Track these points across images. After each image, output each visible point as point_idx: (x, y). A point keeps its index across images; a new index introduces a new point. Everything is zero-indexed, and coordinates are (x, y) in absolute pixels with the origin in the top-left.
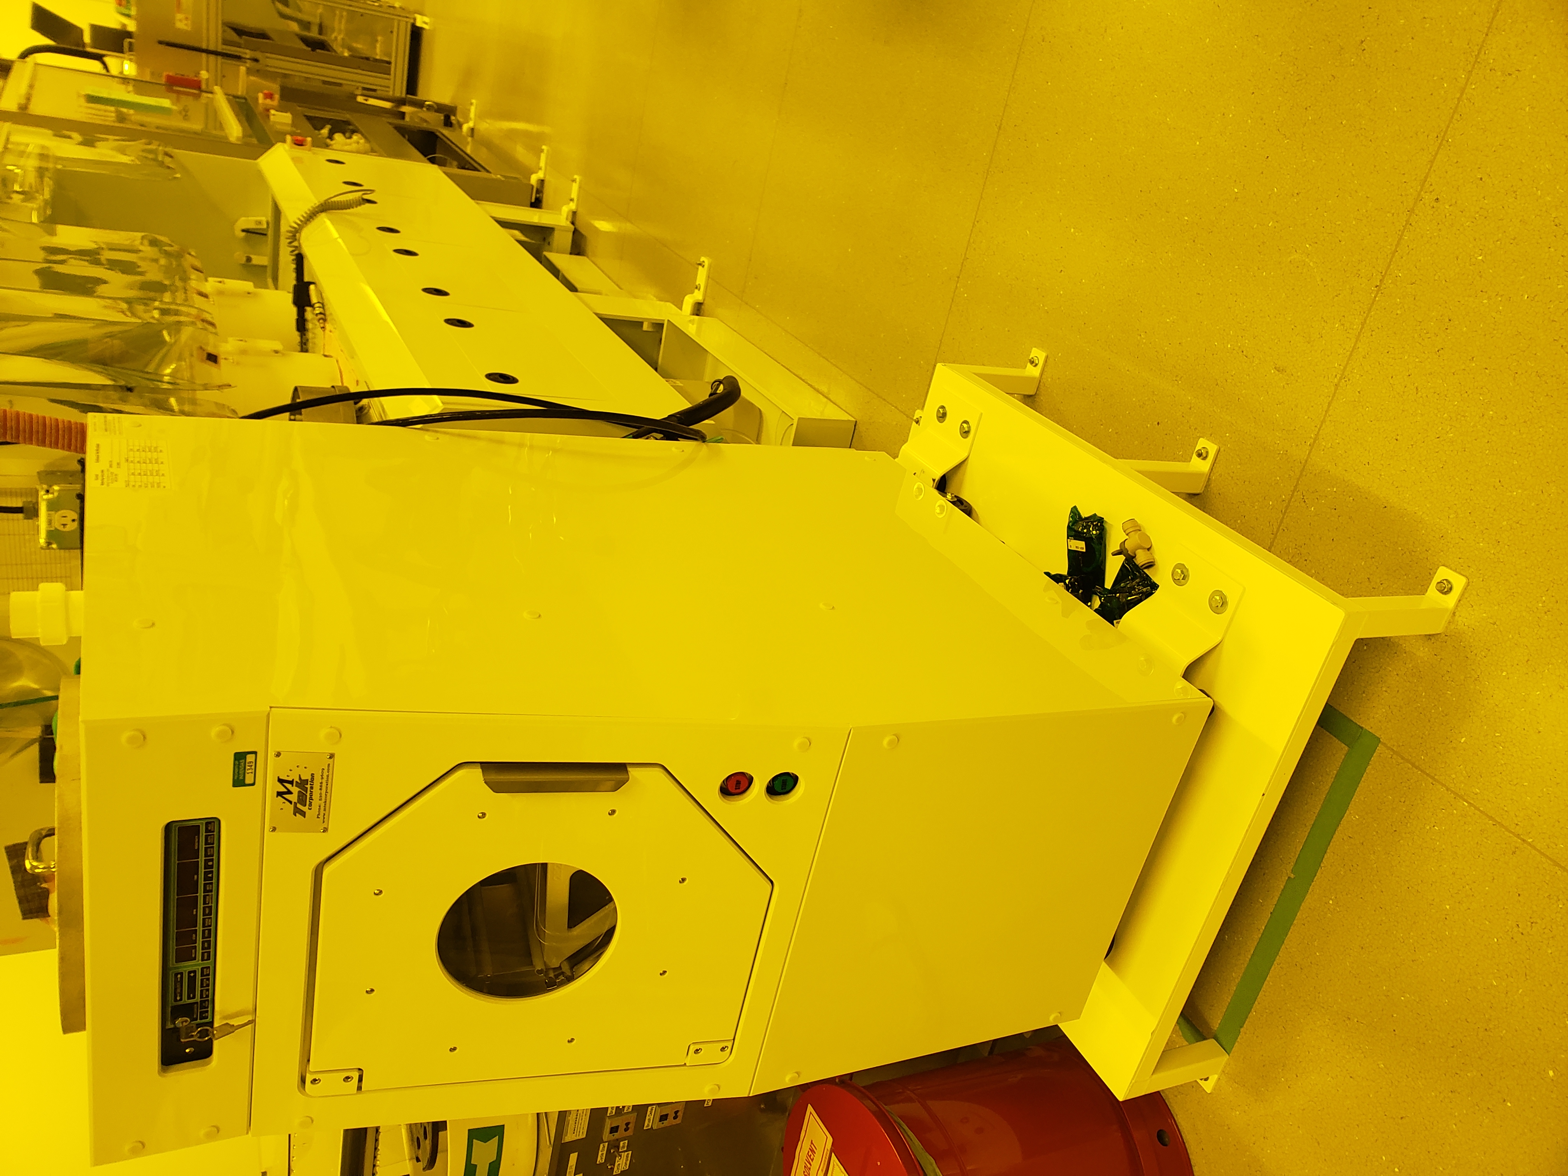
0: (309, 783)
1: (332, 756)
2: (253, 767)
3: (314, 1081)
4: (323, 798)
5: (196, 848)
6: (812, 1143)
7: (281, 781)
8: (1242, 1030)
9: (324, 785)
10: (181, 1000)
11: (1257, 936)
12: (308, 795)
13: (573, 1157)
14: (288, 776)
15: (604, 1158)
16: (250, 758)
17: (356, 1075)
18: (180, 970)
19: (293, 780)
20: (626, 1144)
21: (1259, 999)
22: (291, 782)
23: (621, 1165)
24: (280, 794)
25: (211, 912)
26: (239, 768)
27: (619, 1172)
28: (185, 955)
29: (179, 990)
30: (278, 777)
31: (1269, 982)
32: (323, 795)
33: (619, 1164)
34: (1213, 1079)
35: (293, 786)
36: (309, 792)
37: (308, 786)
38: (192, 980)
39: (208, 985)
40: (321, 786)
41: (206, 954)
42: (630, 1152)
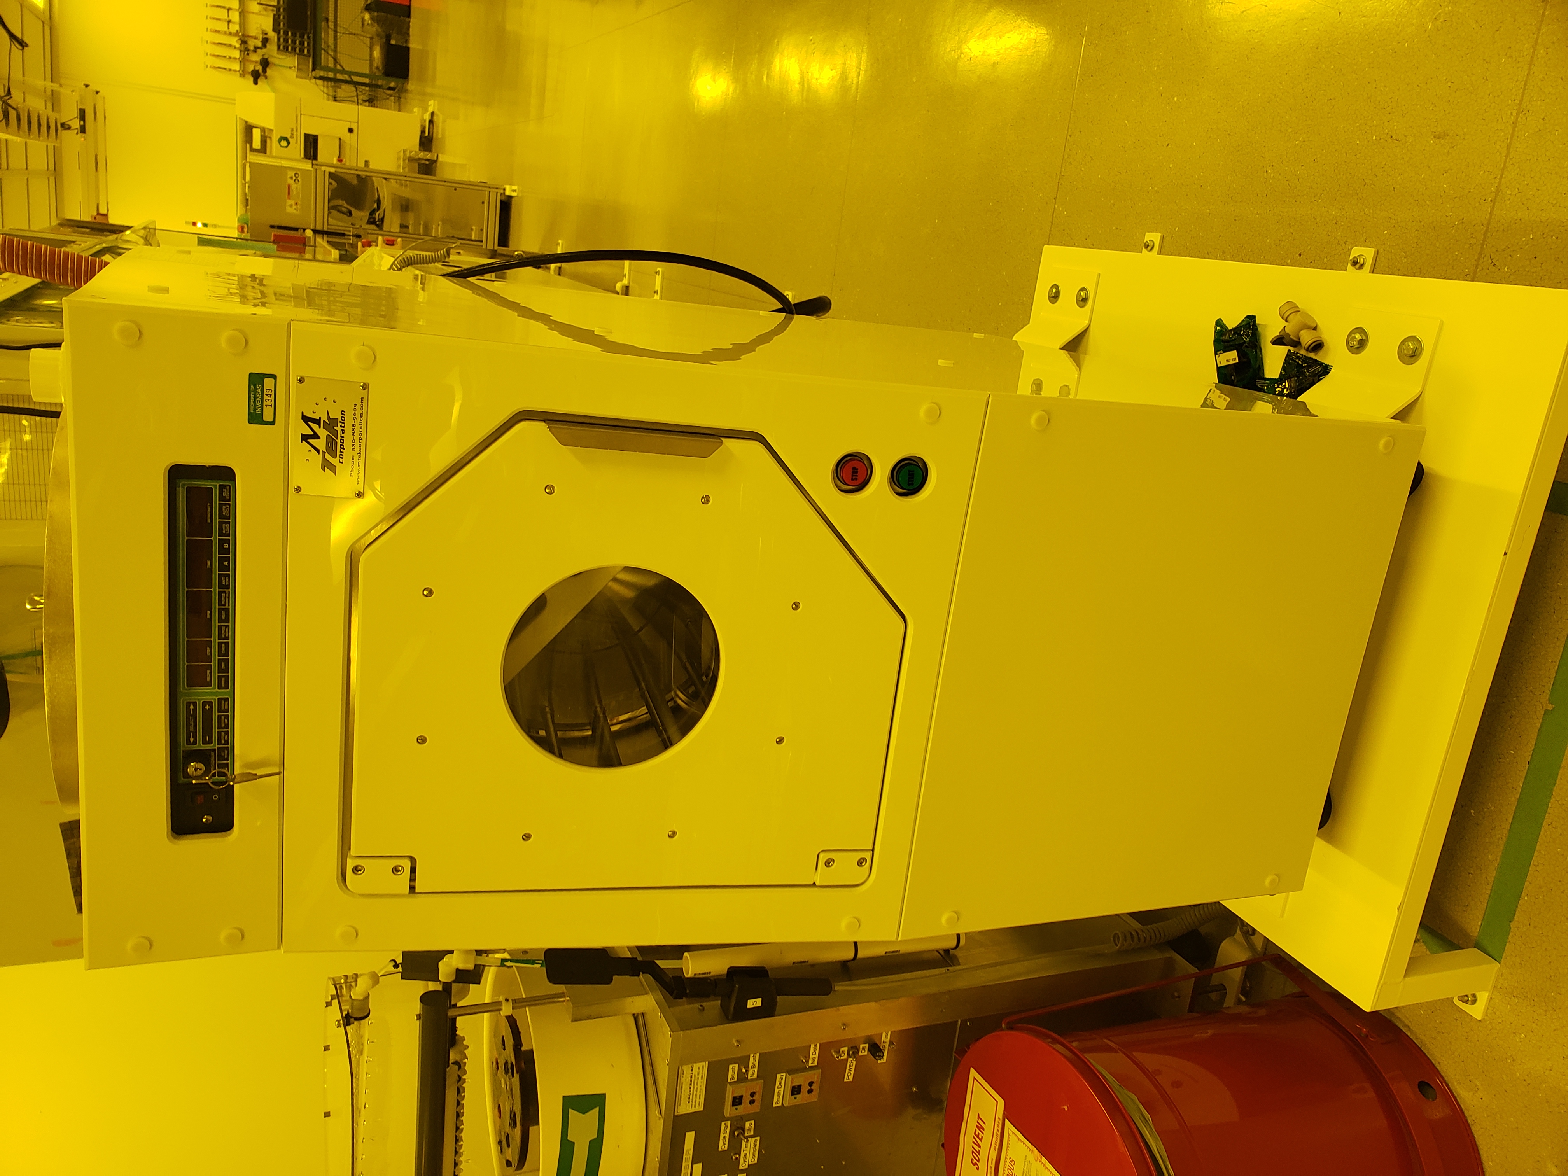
0: (339, 424)
1: (365, 387)
2: (272, 397)
3: (356, 870)
4: (357, 448)
5: (209, 521)
6: (979, 1118)
7: (306, 419)
8: (1513, 925)
9: (357, 427)
10: (195, 743)
11: (1513, 798)
12: (339, 441)
13: (690, 1137)
14: (314, 413)
15: (727, 1143)
16: (268, 383)
17: (407, 864)
18: (193, 699)
19: (320, 418)
20: (753, 1126)
21: (1529, 878)
22: (317, 422)
23: (747, 1157)
24: (305, 438)
25: (227, 616)
26: (255, 398)
27: (747, 1167)
28: (198, 678)
29: (192, 729)
30: (302, 413)
31: (1539, 851)
32: (357, 443)
33: (745, 1155)
34: (1483, 997)
35: (320, 427)
36: (339, 438)
37: (339, 429)
38: (207, 715)
39: (227, 726)
40: (354, 430)
41: (223, 680)
42: (758, 1138)
